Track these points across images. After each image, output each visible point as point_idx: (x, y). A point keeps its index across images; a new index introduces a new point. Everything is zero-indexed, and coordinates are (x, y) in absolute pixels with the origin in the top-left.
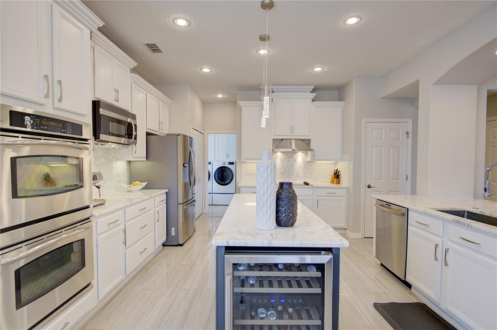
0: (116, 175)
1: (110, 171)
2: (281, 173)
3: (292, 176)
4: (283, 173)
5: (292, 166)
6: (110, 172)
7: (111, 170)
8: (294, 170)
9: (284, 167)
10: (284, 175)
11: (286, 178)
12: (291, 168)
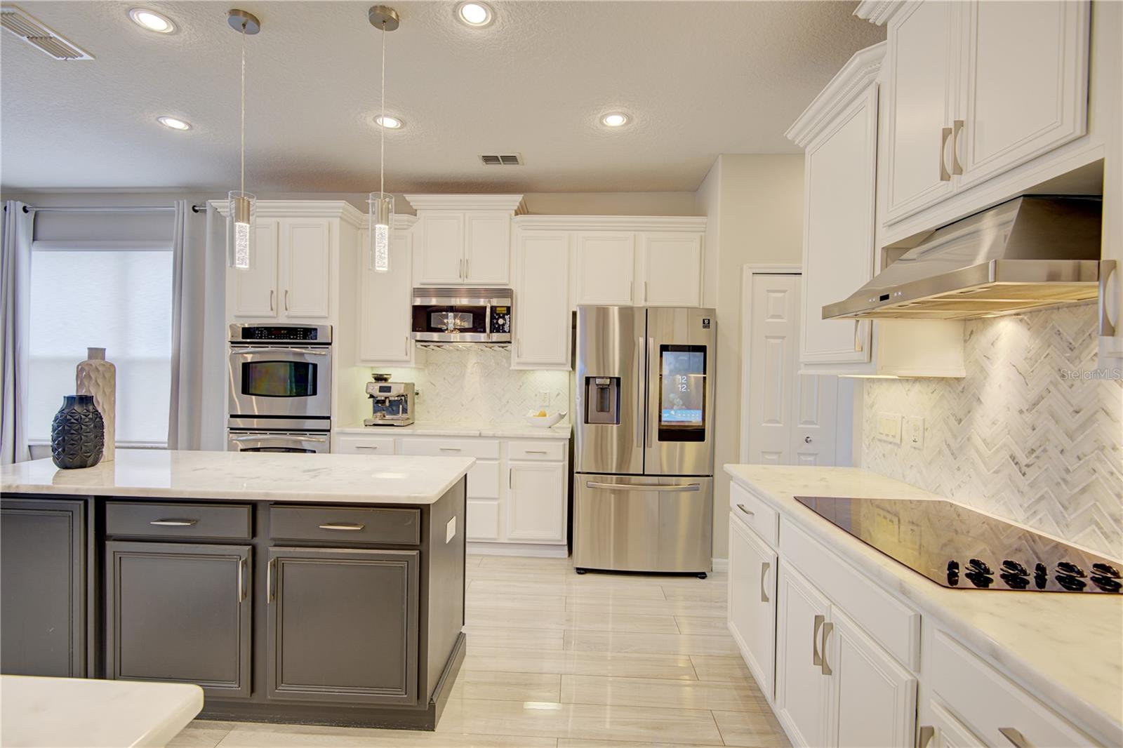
0: (536, 395)
1: (519, 387)
2: (1013, 458)
3: (1083, 491)
4: (1024, 460)
5: (1091, 420)
6: (519, 389)
7: (521, 386)
8: (1102, 449)
9: (1028, 417)
10: (1032, 473)
11: (1042, 498)
12: (1083, 426)
